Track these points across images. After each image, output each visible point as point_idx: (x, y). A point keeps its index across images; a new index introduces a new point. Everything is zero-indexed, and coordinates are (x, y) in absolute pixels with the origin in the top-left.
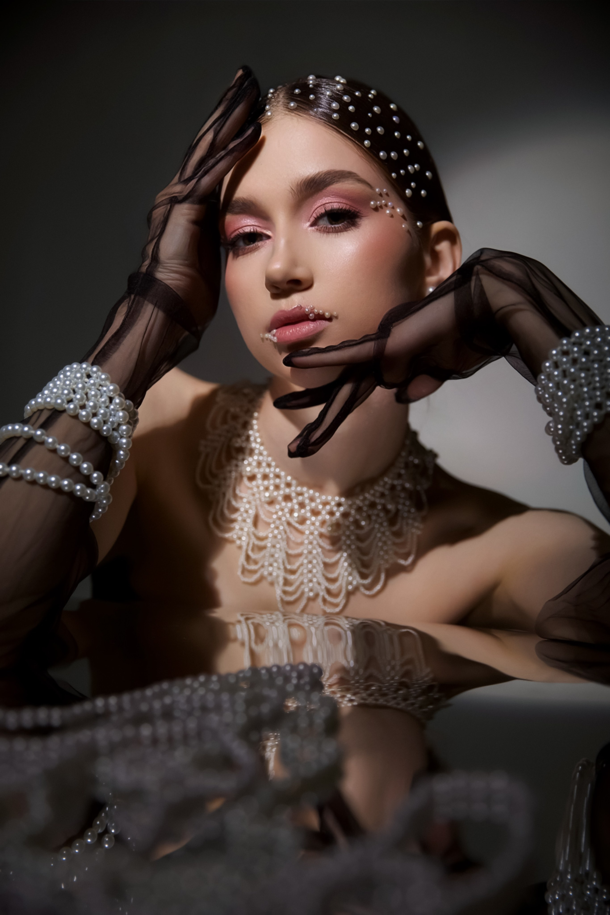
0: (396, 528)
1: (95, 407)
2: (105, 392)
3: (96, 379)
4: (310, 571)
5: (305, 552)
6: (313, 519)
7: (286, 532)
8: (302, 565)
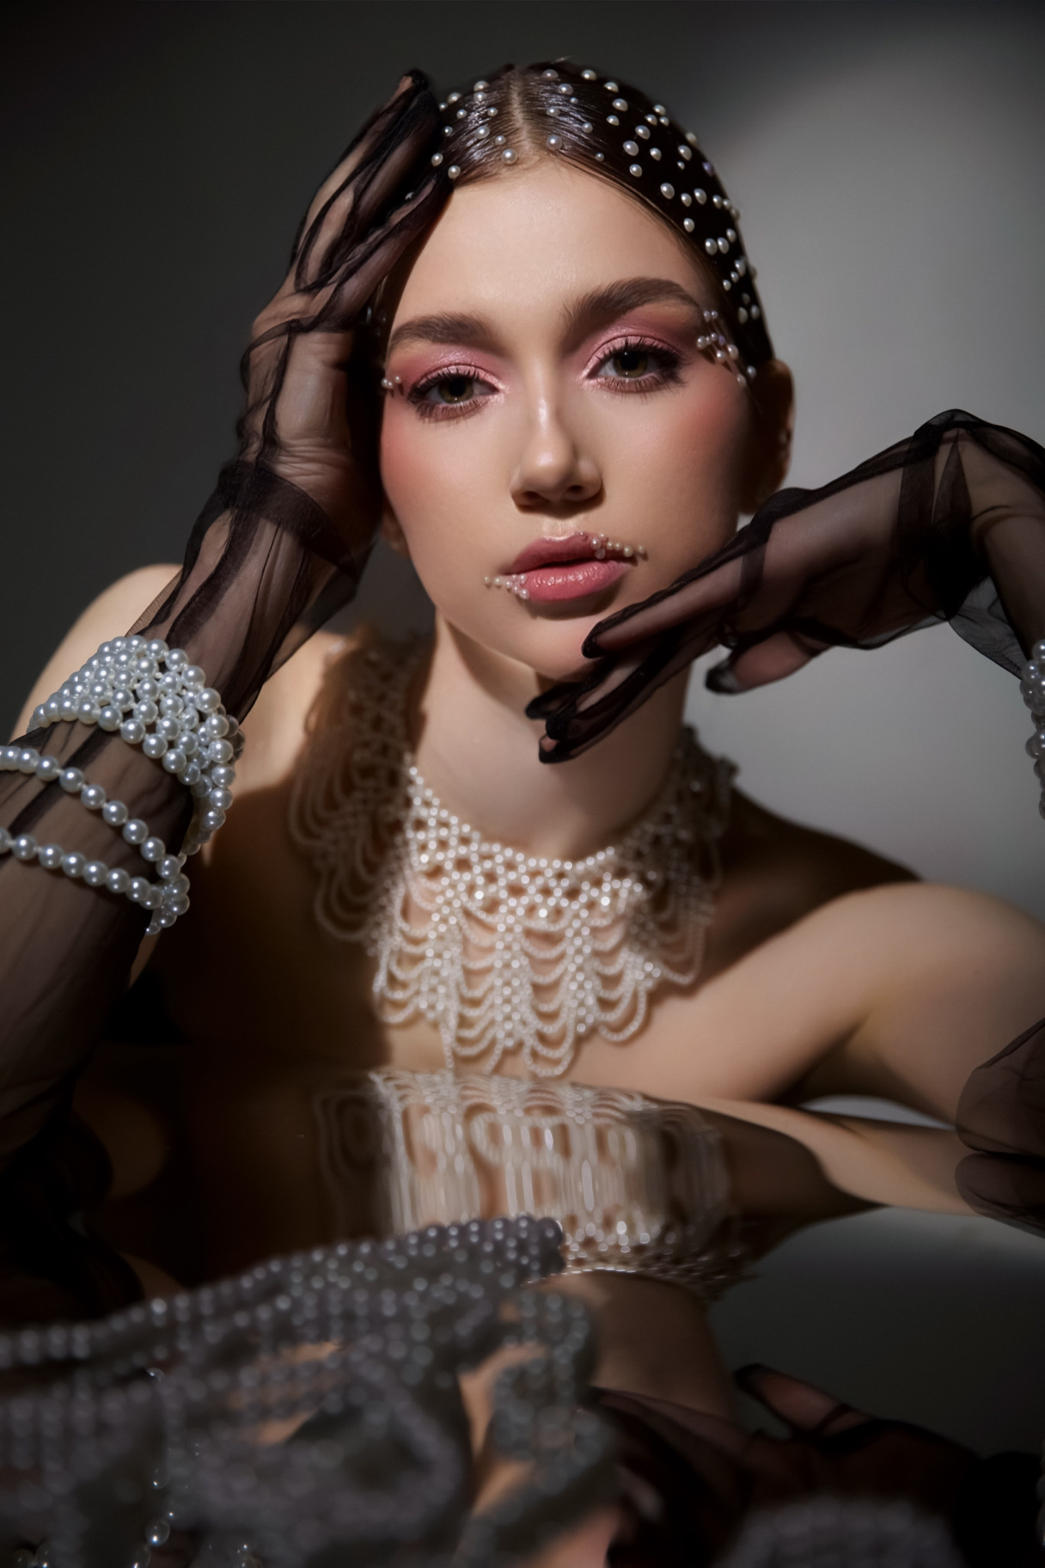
0: (665, 916)
1: (173, 729)
2: (192, 700)
3: (177, 675)
4: (507, 1001)
5: (498, 965)
6: (513, 902)
7: (460, 929)
8: (491, 988)
